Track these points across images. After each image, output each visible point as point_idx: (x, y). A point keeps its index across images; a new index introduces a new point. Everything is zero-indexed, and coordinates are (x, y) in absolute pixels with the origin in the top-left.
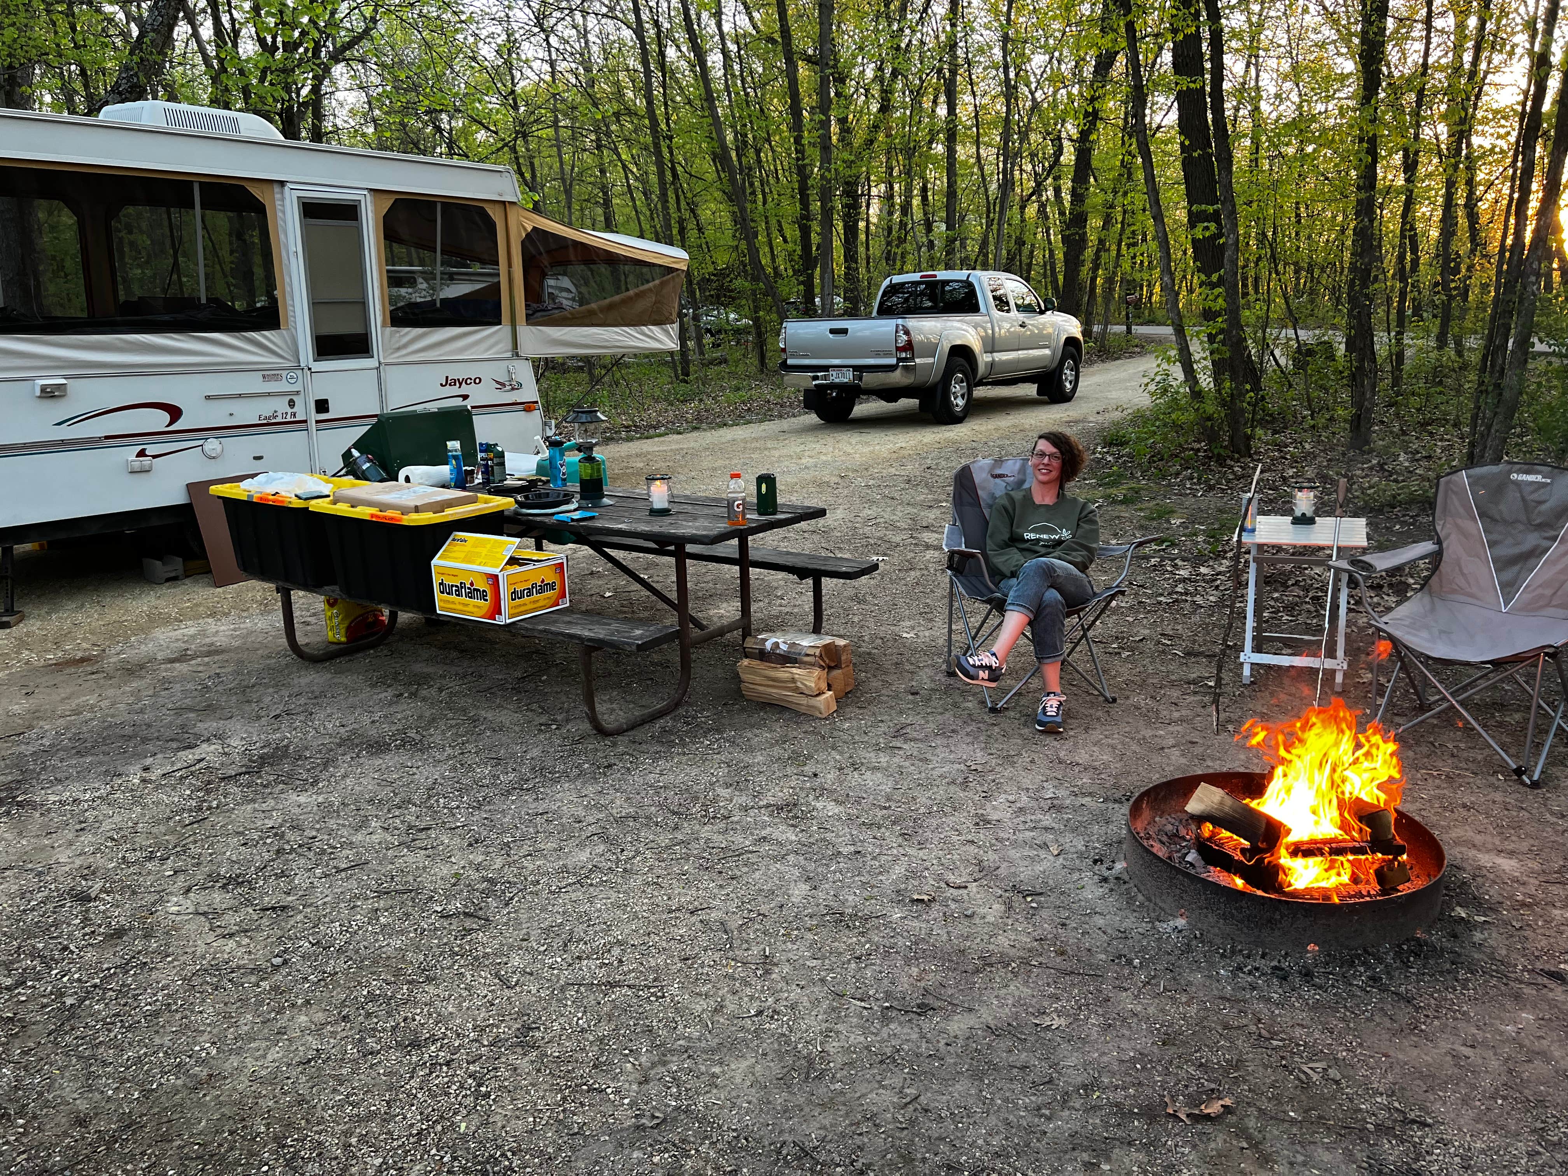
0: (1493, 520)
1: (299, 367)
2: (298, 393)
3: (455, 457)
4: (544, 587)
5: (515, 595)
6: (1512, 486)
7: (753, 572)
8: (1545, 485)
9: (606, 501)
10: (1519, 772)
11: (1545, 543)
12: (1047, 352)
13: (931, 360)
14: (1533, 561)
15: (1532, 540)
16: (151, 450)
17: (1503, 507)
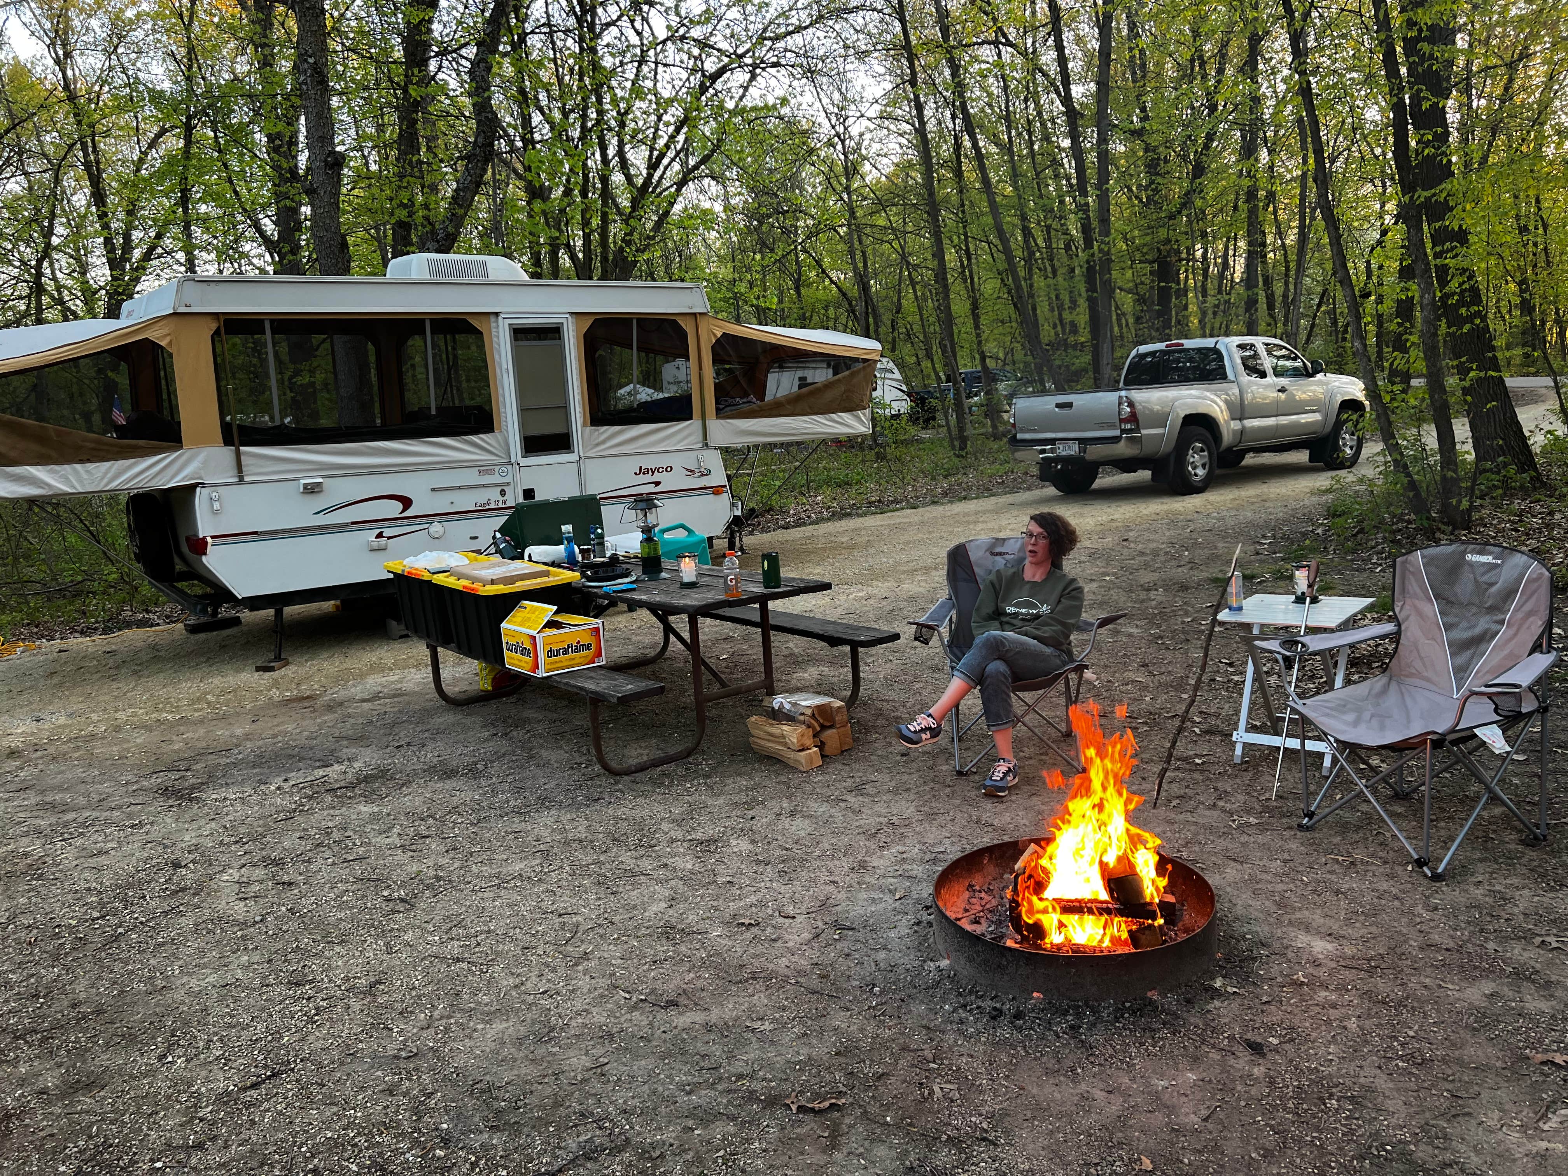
0: (1449, 602)
1: (510, 463)
2: (508, 484)
3: (567, 539)
4: (579, 648)
5: (551, 653)
6: (1466, 568)
7: (777, 638)
8: (1496, 566)
9: (664, 575)
10: (1420, 863)
11: (1495, 627)
12: (1317, 417)
13: (1159, 431)
14: (1482, 647)
15: (1483, 623)
16: (387, 532)
17: (1458, 589)
